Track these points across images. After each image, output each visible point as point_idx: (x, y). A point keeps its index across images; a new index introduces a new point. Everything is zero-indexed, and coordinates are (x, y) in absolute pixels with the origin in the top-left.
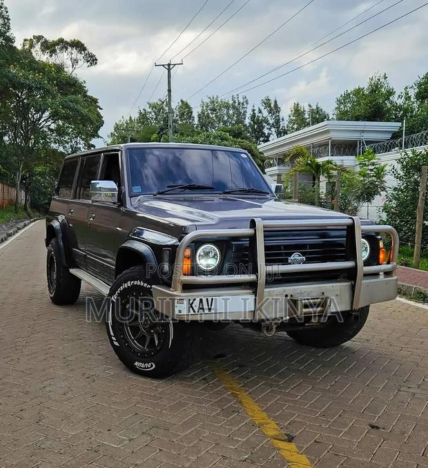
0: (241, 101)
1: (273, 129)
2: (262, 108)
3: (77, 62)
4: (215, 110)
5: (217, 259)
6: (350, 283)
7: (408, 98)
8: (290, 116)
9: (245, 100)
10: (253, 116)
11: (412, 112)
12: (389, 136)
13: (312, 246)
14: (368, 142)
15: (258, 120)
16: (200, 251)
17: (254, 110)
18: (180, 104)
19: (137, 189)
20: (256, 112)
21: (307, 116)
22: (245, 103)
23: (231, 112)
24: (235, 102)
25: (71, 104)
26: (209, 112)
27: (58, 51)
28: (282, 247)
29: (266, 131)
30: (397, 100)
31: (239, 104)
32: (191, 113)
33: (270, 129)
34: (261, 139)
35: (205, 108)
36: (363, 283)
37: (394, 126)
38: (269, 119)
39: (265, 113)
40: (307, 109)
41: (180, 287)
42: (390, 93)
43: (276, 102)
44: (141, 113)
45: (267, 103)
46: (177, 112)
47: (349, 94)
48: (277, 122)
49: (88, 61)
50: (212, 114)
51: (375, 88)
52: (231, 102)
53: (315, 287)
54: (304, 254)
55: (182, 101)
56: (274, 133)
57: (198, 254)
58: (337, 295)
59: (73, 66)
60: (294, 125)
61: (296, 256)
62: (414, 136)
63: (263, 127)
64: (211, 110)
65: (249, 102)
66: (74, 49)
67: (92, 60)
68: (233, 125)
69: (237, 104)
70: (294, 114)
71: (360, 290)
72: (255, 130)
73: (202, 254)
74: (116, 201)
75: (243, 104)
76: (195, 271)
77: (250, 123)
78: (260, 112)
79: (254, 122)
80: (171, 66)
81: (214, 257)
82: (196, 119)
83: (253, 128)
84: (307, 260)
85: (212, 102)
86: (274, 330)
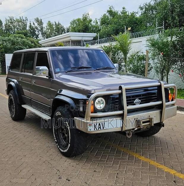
1: (40, 32)
2: (35, 22)
4: (12, 23)
5: (104, 104)
6: (160, 111)
7: (97, 23)
8: (46, 27)
9: (26, 19)
10: (30, 26)
11: (98, 28)
12: (92, 39)
13: (143, 95)
14: (85, 41)
15: (33, 28)
16: (97, 101)
17: (30, 24)
19: (58, 70)
20: (32, 24)
21: (54, 27)
22: (26, 20)
24: (21, 19)
26: (10, 24)
28: (131, 97)
29: (37, 33)
30: (93, 23)
31: (23, 21)
32: (2, 24)
33: (38, 32)
34: (35, 36)
35: (7, 22)
36: (166, 110)
37: (94, 35)
38: (38, 27)
39: (36, 24)
40: (54, 24)
41: (90, 118)
42: (91, 21)
43: (41, 20)
45: (37, 20)
47: (75, 21)
48: (42, 29)
50: (11, 24)
51: (85, 19)
53: (146, 114)
54: (140, 99)
56: (40, 33)
57: (96, 102)
58: (155, 116)
60: (49, 30)
61: (137, 100)
62: (102, 39)
63: (35, 31)
64: (10, 23)
65: (28, 20)
70: (48, 25)
71: (164, 114)
72: (32, 32)
73: (98, 102)
74: (48, 75)
75: (25, 20)
76: (95, 111)
77: (29, 29)
78: (34, 24)
79: (31, 29)
81: (102, 103)
82: (4, 27)
83: (31, 31)
84: (141, 102)
85: (11, 19)
86: (131, 135)
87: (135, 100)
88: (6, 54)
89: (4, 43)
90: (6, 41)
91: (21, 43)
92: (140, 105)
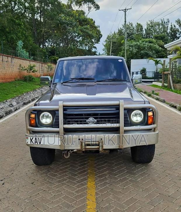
0: (166, 21)
2: (176, 24)
3: (91, 8)
4: (153, 26)
10: (172, 28)
15: (174, 30)
17: (172, 25)
18: (137, 25)
20: (173, 26)
22: (168, 22)
23: (160, 27)
24: (162, 22)
25: (85, 30)
26: (150, 27)
27: (82, 4)
29: (178, 35)
31: (164, 23)
32: (142, 28)
33: (180, 34)
34: (175, 39)
35: (148, 26)
38: (179, 29)
39: (177, 27)
44: (119, 30)
45: (178, 22)
46: (135, 29)
49: (95, 8)
52: (161, 22)
55: (137, 23)
59: (89, 10)
63: (177, 33)
66: (90, 3)
67: (97, 7)
68: (162, 33)
69: (163, 23)
72: (173, 35)
75: (167, 23)
78: (175, 26)
79: (172, 31)
80: (126, 10)
82: (144, 31)
83: (171, 34)
84: (97, 121)
85: (151, 23)
86: (69, 155)
87: (88, 118)
88: (131, 60)
89: (130, 48)
90: (132, 47)
91: (148, 48)
92: (95, 124)
